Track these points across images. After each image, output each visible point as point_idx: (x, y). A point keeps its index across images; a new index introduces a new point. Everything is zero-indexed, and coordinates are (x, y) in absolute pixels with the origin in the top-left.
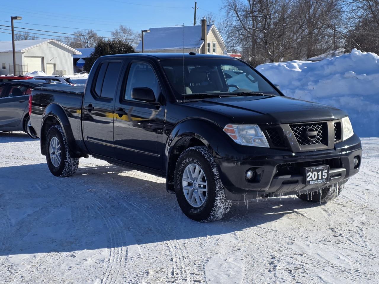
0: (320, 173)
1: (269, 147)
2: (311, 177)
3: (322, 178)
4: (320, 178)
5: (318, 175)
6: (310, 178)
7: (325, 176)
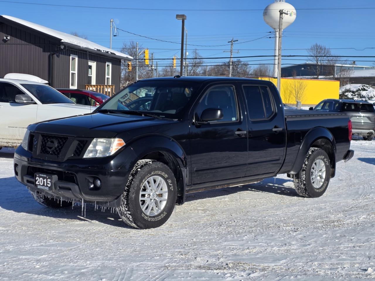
0: (45, 180)
4: (45, 185)
5: (44, 182)
6: (38, 182)
7: (49, 184)
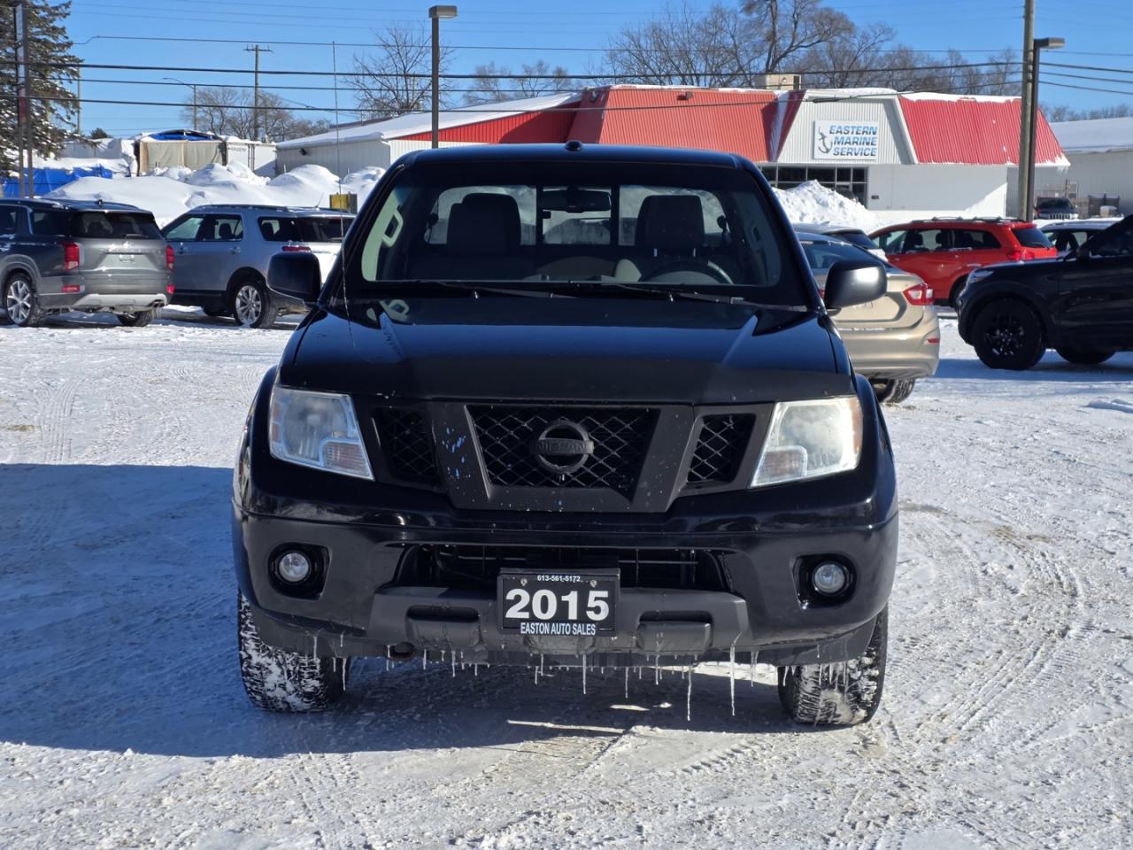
0: (572, 598)
1: (371, 477)
2: (529, 608)
3: (583, 619)
4: (573, 614)
5: (563, 605)
6: (523, 610)
7: (597, 610)
